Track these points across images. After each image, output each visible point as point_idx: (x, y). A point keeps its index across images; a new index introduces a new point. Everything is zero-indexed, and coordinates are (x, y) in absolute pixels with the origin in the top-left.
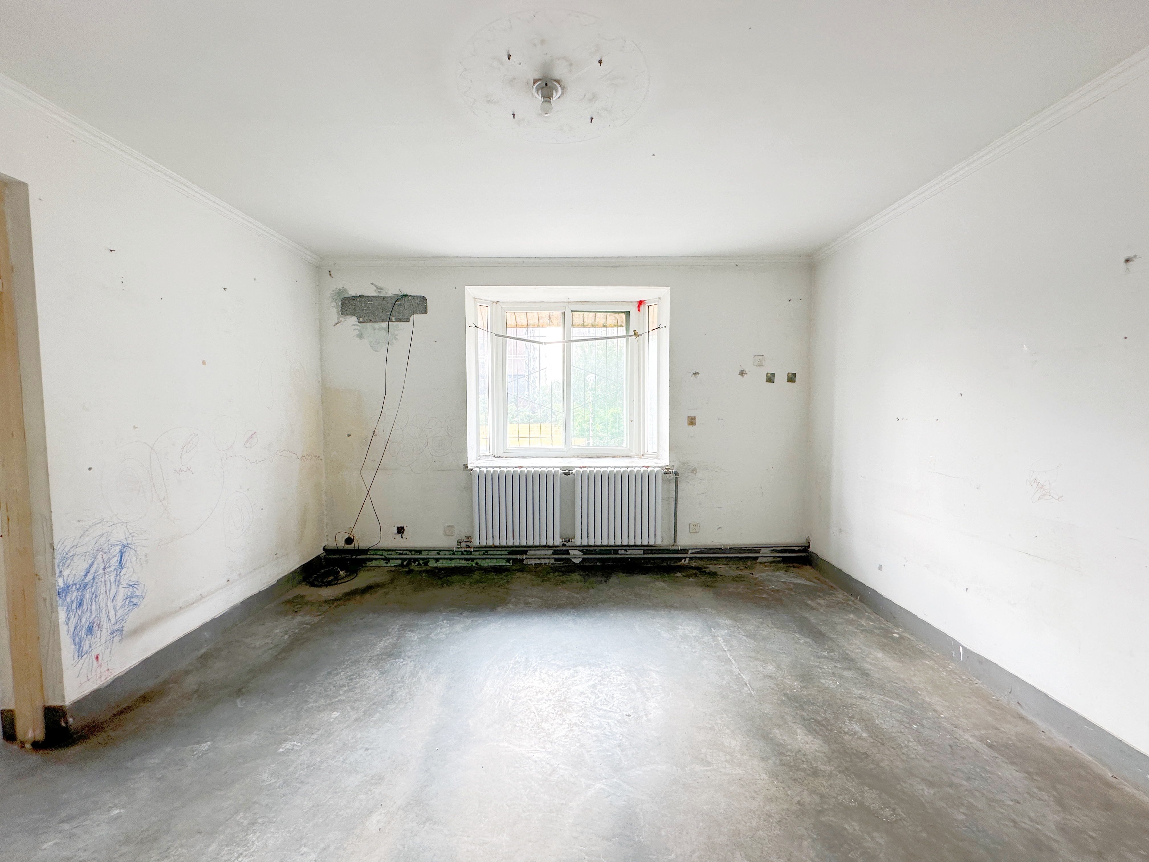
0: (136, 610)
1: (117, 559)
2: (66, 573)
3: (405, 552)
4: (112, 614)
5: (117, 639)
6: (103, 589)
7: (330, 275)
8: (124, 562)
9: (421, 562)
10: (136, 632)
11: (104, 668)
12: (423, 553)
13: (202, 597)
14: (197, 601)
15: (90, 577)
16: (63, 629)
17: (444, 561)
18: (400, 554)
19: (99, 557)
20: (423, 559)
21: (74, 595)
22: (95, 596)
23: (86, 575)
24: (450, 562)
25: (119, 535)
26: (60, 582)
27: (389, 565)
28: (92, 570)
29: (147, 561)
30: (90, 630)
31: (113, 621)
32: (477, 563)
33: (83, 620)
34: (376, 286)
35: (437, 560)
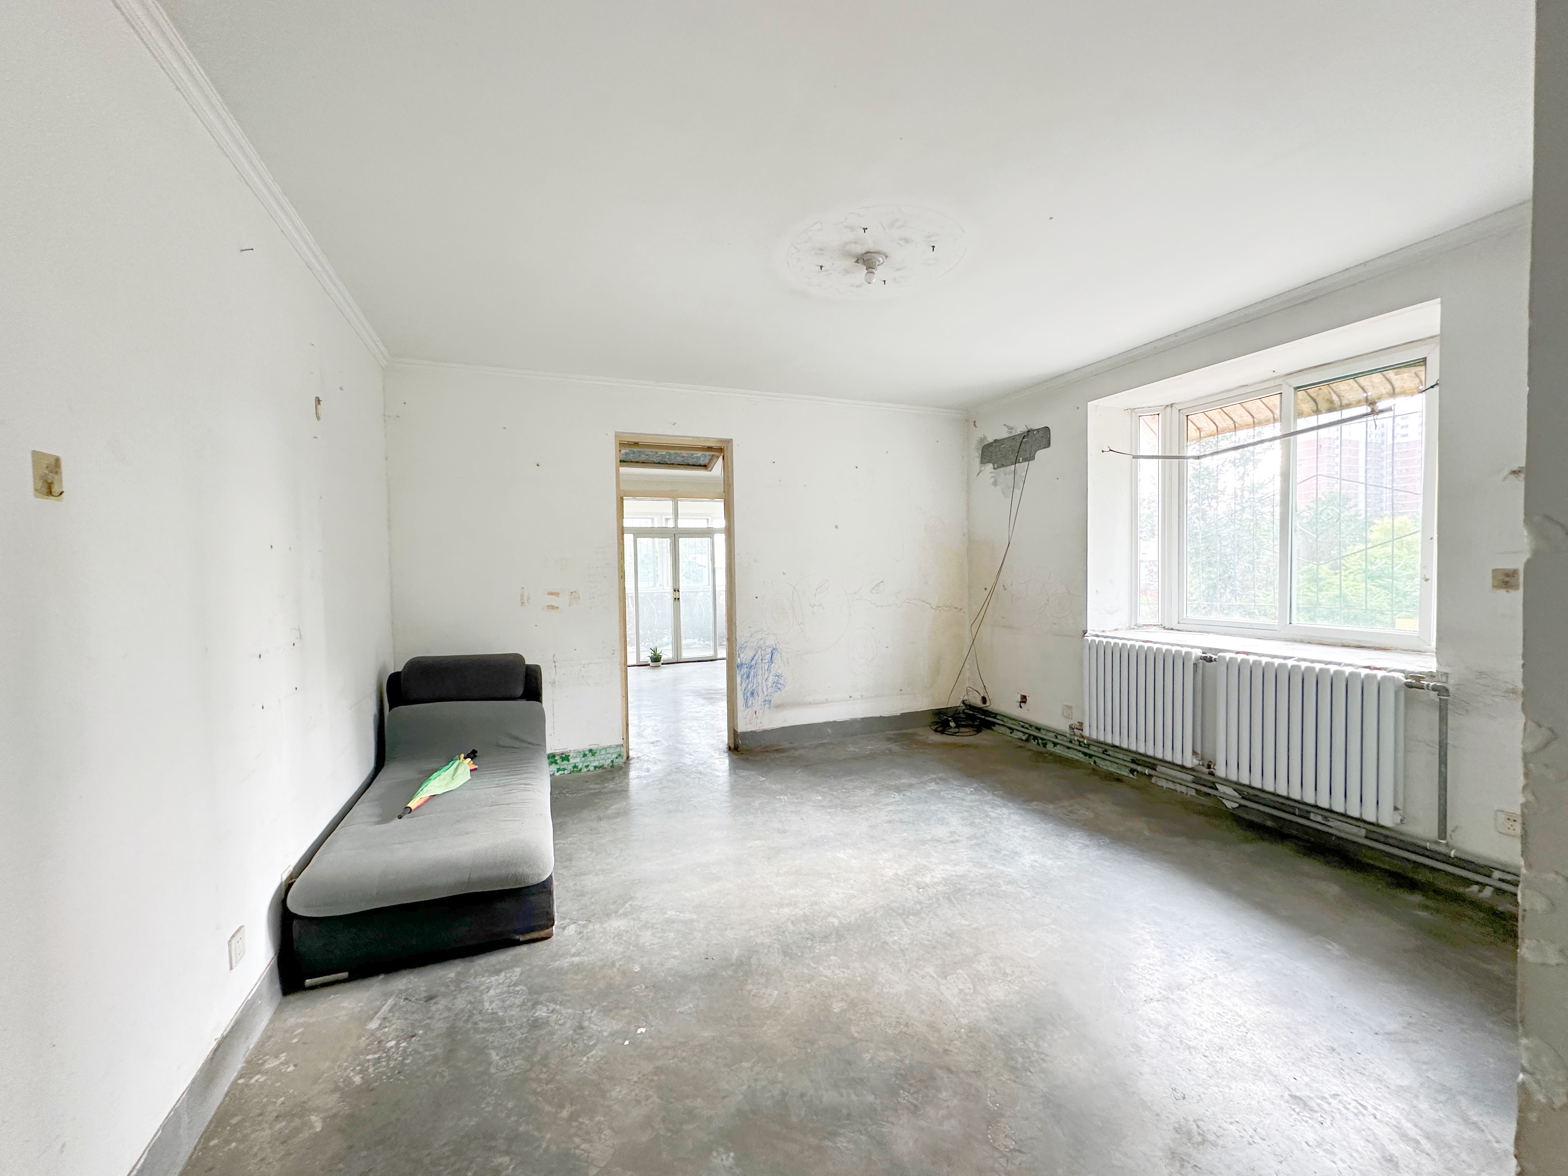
0: (779, 692)
1: (769, 655)
2: (742, 656)
3: (1027, 726)
4: (765, 689)
5: (767, 706)
6: (761, 673)
7: (975, 425)
8: (773, 659)
9: (1040, 741)
10: (779, 707)
11: (759, 721)
12: (1042, 732)
13: (827, 701)
14: (823, 703)
15: (754, 662)
16: (739, 687)
17: (1062, 748)
18: (1023, 727)
19: (759, 652)
20: (1042, 739)
21: (745, 670)
22: (756, 675)
23: (752, 660)
24: (1067, 750)
25: (771, 641)
26: (739, 661)
27: (1012, 735)
28: (755, 658)
29: (788, 663)
30: (752, 694)
31: (765, 694)
32: (1095, 762)
33: (749, 687)
34: (1007, 427)
35: (1055, 744)
